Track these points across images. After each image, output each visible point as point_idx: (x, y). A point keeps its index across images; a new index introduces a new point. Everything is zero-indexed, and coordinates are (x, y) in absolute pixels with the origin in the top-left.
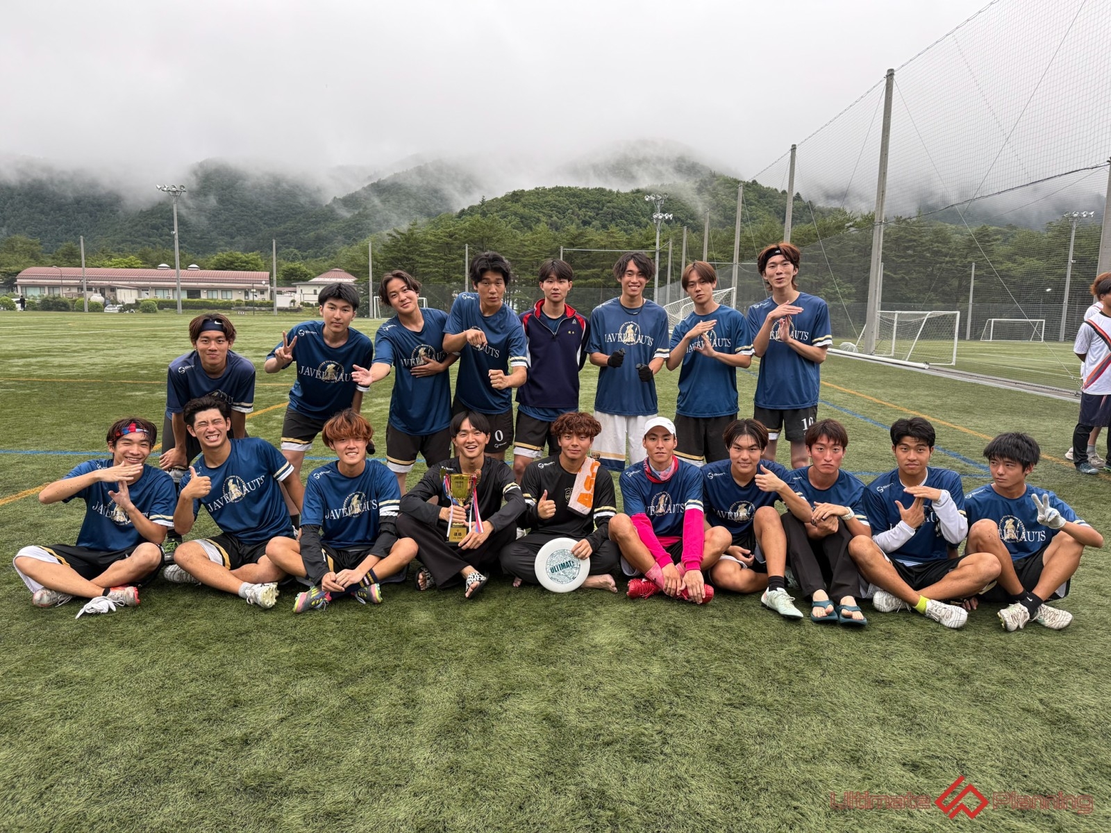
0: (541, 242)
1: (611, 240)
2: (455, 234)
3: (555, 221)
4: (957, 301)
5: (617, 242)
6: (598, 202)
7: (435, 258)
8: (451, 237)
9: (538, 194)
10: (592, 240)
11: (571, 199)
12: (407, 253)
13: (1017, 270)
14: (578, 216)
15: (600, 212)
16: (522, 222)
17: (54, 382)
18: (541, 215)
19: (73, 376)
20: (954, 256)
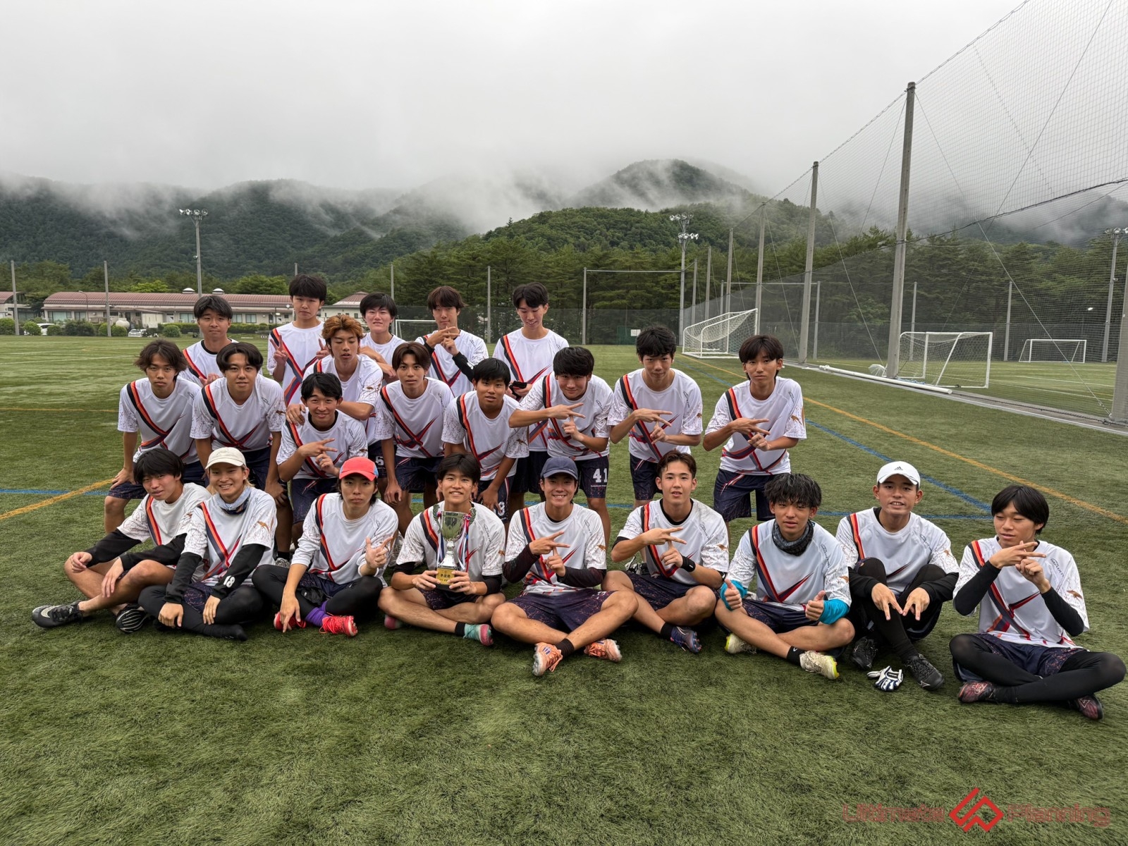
0: (565, 263)
1: (637, 261)
2: (479, 255)
3: (583, 243)
4: (995, 320)
5: (642, 263)
6: (626, 222)
7: (458, 281)
8: (474, 259)
9: (565, 215)
10: (616, 261)
11: (599, 220)
12: (430, 276)
13: (1057, 288)
14: (606, 238)
15: (629, 232)
16: (549, 243)
17: (34, 412)
18: (568, 236)
19: (57, 405)
20: (991, 274)
